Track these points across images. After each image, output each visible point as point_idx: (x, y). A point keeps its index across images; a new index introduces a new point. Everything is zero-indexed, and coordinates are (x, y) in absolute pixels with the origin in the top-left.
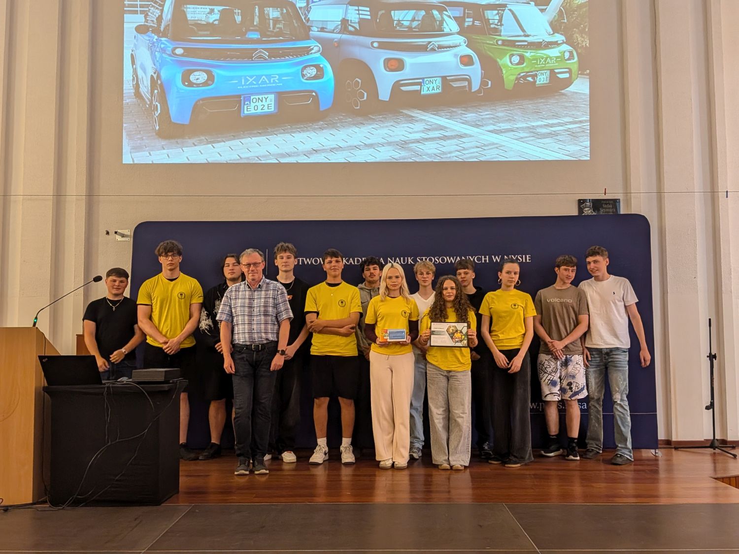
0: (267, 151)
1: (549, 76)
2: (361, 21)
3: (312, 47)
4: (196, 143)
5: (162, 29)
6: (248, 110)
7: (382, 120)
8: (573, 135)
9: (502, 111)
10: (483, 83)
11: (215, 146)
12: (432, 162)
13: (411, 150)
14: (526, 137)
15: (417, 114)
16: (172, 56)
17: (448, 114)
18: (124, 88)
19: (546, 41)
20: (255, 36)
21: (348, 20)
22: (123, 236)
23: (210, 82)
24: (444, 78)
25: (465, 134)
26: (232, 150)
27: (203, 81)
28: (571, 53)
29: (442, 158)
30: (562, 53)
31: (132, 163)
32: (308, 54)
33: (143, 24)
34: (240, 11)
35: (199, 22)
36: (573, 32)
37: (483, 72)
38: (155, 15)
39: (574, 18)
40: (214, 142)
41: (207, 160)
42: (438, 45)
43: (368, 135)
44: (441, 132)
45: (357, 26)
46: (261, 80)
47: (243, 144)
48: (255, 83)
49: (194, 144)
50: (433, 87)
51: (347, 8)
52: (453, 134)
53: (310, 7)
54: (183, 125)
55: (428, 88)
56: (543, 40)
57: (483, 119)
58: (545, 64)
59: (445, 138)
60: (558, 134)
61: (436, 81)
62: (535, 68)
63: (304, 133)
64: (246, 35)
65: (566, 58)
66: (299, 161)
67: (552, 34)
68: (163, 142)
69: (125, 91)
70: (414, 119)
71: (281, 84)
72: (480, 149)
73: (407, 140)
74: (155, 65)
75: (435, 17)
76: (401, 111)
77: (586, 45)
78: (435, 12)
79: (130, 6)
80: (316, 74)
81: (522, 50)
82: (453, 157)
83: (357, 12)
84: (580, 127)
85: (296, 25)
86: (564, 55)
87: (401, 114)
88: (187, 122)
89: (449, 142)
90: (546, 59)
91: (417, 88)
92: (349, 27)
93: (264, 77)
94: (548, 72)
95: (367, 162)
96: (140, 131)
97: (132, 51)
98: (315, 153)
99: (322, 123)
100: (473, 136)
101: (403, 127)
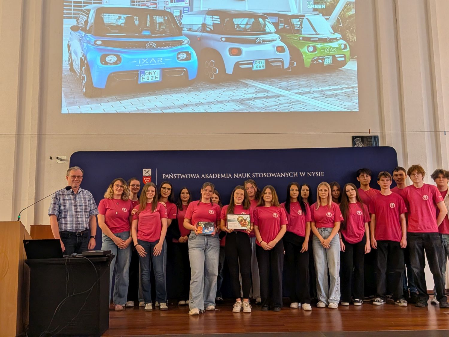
0: (155, 106)
1: (332, 60)
2: (214, 25)
3: (183, 41)
4: (109, 101)
5: (88, 28)
6: (143, 79)
7: (228, 86)
8: (348, 95)
9: (303, 81)
10: (291, 63)
11: (121, 102)
12: (260, 112)
13: (246, 105)
14: (319, 97)
15: (250, 82)
16: (95, 46)
17: (270, 82)
18: (63, 66)
19: (330, 38)
20: (147, 33)
21: (206, 24)
22: (61, 160)
23: (118, 62)
24: (267, 61)
25: (280, 95)
26: (133, 104)
27: (114, 61)
28: (345, 45)
29: (266, 110)
30: (340, 45)
31: (68, 113)
32: (181, 45)
33: (75, 25)
34: (138, 18)
35: (112, 24)
36: (347, 32)
37: (291, 56)
38: (83, 20)
39: (347, 24)
40: (121, 100)
41: (117, 112)
42: (263, 40)
43: (219, 95)
44: (265, 93)
45: (212, 28)
46: (151, 61)
47: (139, 101)
48: (147, 62)
49: (108, 101)
50: (260, 66)
51: (205, 17)
52: (273, 95)
53: (183, 16)
54: (101, 89)
55: (257, 67)
56: (328, 37)
57: (291, 85)
58: (329, 52)
59: (268, 97)
60: (338, 95)
61: (261, 62)
62: (323, 54)
63: (179, 94)
64: (141, 32)
65: (342, 48)
66: (176, 112)
67: (333, 34)
68: (88, 100)
69: (63, 68)
70: (248, 85)
71: (164, 64)
72: (290, 104)
73: (244, 99)
74: (83, 51)
75: (261, 23)
76: (240, 80)
77: (354, 40)
78: (261, 20)
79: (67, 14)
80: (186, 57)
81: (315, 43)
82: (273, 109)
83: (212, 19)
84: (352, 91)
85: (173, 27)
86: (341, 46)
87: (240, 82)
88: (103, 87)
89: (270, 99)
90: (330, 48)
91: (250, 66)
92: (207, 28)
93: (153, 59)
94: (331, 57)
95: (219, 112)
96: (73, 93)
97: (69, 42)
98: (185, 107)
99: (190, 87)
100: (285, 96)
101: (241, 90)
